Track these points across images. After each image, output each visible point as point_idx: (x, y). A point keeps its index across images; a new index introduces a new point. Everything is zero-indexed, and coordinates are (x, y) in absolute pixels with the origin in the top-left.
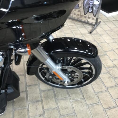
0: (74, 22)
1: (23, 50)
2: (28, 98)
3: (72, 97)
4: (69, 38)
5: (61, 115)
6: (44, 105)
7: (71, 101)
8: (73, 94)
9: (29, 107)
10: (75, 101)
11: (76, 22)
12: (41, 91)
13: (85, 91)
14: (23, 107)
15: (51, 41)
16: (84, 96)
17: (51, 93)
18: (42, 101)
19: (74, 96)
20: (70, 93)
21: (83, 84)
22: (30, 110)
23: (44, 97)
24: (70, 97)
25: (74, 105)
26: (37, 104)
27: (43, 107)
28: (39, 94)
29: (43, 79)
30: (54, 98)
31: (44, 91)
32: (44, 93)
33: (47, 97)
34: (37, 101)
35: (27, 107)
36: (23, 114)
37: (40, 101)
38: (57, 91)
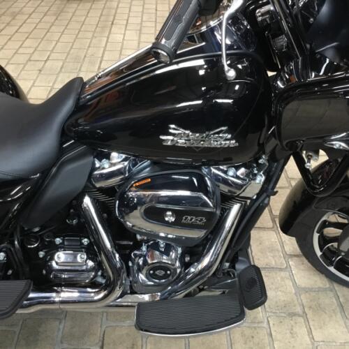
6: (312, 328)
9: (271, 323)
12: (298, 290)
17: (330, 300)
18: (305, 316)
22: (273, 333)
23: (310, 307)
26: (292, 323)
27: (310, 332)
28: (295, 298)
29: (319, 253)
30: (339, 315)
31: (307, 290)
32: (307, 294)
33: (319, 309)
34: (292, 315)
35: (265, 325)
36: (256, 340)
37: (299, 316)
38: (344, 296)
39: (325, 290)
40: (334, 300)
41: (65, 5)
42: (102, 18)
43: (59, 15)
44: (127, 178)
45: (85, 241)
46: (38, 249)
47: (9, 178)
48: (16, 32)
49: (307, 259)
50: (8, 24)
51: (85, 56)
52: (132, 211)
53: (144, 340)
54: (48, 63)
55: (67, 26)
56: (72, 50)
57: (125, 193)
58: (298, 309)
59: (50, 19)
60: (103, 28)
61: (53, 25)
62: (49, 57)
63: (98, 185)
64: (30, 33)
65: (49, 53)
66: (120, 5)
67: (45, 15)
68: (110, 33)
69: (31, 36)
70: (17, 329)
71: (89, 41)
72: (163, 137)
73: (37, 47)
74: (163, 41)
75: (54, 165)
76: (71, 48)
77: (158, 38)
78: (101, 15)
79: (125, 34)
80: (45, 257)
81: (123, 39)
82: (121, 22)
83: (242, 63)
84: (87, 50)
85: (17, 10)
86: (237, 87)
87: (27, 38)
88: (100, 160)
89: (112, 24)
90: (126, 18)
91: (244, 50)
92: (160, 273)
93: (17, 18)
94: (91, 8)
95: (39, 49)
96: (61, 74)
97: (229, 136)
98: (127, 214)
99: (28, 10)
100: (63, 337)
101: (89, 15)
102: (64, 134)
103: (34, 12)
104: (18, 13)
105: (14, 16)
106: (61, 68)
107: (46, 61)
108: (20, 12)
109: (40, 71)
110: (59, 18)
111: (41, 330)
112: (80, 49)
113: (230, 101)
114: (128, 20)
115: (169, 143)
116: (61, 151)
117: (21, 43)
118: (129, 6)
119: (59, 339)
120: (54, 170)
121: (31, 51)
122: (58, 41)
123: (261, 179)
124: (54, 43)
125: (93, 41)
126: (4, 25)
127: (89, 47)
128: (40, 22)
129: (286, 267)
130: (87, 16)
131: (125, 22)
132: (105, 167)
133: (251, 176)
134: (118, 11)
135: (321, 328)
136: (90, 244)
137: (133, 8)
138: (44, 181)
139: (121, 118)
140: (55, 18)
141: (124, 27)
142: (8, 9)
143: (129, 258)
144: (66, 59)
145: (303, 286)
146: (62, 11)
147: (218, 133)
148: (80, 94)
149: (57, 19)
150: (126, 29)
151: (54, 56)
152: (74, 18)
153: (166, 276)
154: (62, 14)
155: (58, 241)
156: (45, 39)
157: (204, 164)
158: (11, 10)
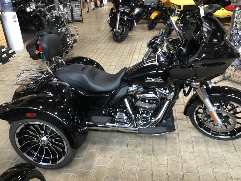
0: (234, 84)
1: (194, 84)
2: (180, 139)
3: (223, 147)
4: (227, 87)
5: (210, 156)
6: (194, 146)
7: (222, 149)
8: (224, 145)
9: (181, 144)
10: (226, 150)
11: (237, 85)
12: (192, 137)
13: (238, 145)
14: (174, 144)
15: (210, 88)
16: (236, 149)
17: (202, 140)
18: (192, 143)
19: (225, 146)
20: (221, 144)
21: (236, 135)
22: (181, 147)
23: (195, 141)
24: (221, 146)
25: (224, 153)
26: (188, 145)
27: (193, 148)
28: (190, 139)
29: (197, 123)
30: (204, 144)
31: (194, 137)
32: (195, 138)
33: (197, 142)
34: (188, 143)
35: (179, 144)
36: (175, 148)
37: (191, 143)
38: (207, 139)
39: (201, 137)
40: (204, 140)
41: (116, 45)
42: (130, 50)
43: (114, 49)
44: (136, 92)
45: (125, 111)
46: (112, 113)
47: (108, 90)
48: (99, 56)
49: (197, 129)
50: (95, 53)
51: (124, 64)
52: (138, 101)
53: (140, 145)
54: (110, 66)
55: (117, 53)
56: (119, 62)
57: (136, 96)
58: (191, 142)
59: (111, 51)
60: (131, 54)
61: (112, 53)
62: (111, 64)
63: (129, 94)
64: (104, 56)
65: (110, 63)
66: (137, 45)
67: (109, 49)
68: (133, 56)
69: (104, 57)
70: (103, 139)
71: (125, 59)
72: (145, 80)
73: (106, 61)
74: (145, 58)
75: (118, 88)
76: (119, 61)
77: (144, 57)
78: (130, 49)
79: (139, 56)
80: (114, 115)
81: (138, 58)
82: (138, 52)
83: (166, 63)
84: (125, 62)
85: (98, 48)
86: (164, 69)
87: (103, 58)
88: (130, 87)
89: (134, 52)
90: (140, 50)
91: (167, 60)
92: (145, 120)
93: (99, 50)
94: (126, 47)
95: (107, 62)
96: (115, 70)
97: (161, 80)
98: (136, 102)
99: (102, 48)
100: (116, 142)
101: (125, 49)
102: (122, 80)
103: (104, 48)
104: (99, 49)
105: (97, 50)
106: (115, 68)
107: (109, 66)
108: (100, 49)
109: (108, 69)
110: (114, 50)
111: (110, 140)
112: (122, 62)
113: (162, 72)
114: (140, 51)
115: (147, 81)
116: (120, 85)
117: (100, 60)
118: (141, 45)
119: (115, 142)
120: (118, 89)
121: (104, 62)
122: (114, 59)
123: (173, 94)
124: (112, 60)
125: (127, 59)
126: (94, 53)
127: (125, 61)
128: (107, 52)
129: (189, 131)
130: (124, 49)
131: (139, 51)
132: (131, 89)
133: (170, 93)
134: (137, 47)
135: (197, 147)
136: (126, 111)
137: (143, 46)
138: (116, 92)
139: (135, 76)
140: (112, 50)
141: (138, 54)
142: (95, 47)
143: (137, 116)
144: (117, 65)
145: (194, 136)
146: (115, 48)
147: (158, 79)
148: (126, 71)
149: (113, 51)
150: (139, 54)
151: (112, 64)
152: (120, 50)
153: (146, 121)
154: (115, 49)
155: (118, 110)
156: (109, 58)
157: (157, 88)
158: (96, 48)
